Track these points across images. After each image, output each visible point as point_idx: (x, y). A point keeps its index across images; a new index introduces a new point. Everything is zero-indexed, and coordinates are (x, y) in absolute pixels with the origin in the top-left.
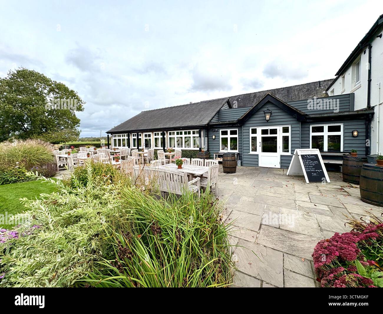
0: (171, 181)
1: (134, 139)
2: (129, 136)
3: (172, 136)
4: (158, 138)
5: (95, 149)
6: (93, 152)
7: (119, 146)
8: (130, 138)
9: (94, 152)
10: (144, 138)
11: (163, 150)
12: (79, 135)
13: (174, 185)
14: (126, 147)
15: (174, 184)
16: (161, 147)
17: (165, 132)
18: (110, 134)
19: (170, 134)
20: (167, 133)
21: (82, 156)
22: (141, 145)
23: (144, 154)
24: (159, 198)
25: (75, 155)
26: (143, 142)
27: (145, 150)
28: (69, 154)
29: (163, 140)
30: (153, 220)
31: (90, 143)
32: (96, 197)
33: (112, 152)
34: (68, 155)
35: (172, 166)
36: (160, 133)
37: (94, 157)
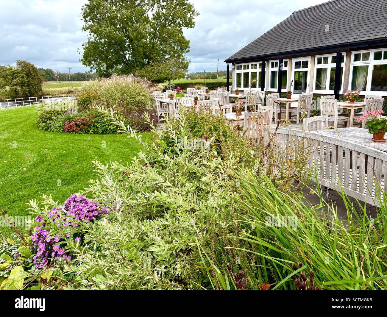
0: (351, 168)
1: (273, 73)
2: (263, 66)
3: (361, 63)
4: (326, 69)
5: (207, 92)
6: (204, 97)
7: (244, 87)
8: (266, 70)
9: (206, 97)
10: (294, 70)
11: (334, 96)
12: (187, 68)
13: (358, 179)
14: (258, 89)
15: (358, 176)
16: (330, 89)
17: (344, 54)
18: (231, 64)
19: (357, 58)
20: (349, 56)
21: (188, 102)
22: (286, 85)
23: (290, 104)
24: (315, 200)
25: (179, 99)
26: (291, 79)
27: (292, 94)
28: (171, 97)
29: (337, 73)
30: (301, 265)
31: (202, 81)
32: (193, 176)
33: (233, 97)
34: (170, 99)
35: (354, 133)
36: (330, 57)
37: (204, 104)
